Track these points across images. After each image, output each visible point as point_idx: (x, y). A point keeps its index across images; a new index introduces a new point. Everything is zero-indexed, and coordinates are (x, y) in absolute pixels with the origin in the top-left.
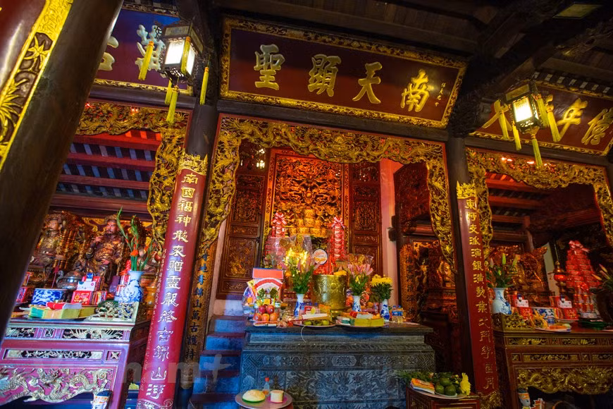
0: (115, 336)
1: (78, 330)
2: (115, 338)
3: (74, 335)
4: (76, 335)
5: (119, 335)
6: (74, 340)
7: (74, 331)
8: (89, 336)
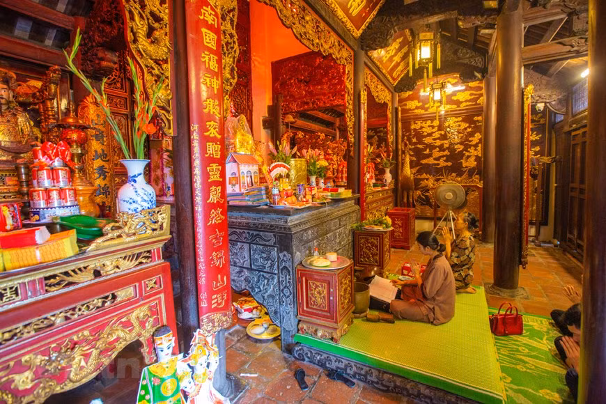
0: (139, 260)
1: (74, 271)
2: (141, 263)
3: (70, 279)
4: (74, 279)
5: (146, 257)
6: (71, 288)
7: (66, 274)
8: (97, 274)
